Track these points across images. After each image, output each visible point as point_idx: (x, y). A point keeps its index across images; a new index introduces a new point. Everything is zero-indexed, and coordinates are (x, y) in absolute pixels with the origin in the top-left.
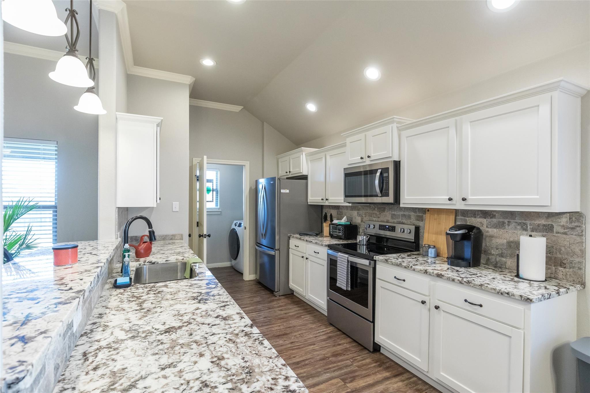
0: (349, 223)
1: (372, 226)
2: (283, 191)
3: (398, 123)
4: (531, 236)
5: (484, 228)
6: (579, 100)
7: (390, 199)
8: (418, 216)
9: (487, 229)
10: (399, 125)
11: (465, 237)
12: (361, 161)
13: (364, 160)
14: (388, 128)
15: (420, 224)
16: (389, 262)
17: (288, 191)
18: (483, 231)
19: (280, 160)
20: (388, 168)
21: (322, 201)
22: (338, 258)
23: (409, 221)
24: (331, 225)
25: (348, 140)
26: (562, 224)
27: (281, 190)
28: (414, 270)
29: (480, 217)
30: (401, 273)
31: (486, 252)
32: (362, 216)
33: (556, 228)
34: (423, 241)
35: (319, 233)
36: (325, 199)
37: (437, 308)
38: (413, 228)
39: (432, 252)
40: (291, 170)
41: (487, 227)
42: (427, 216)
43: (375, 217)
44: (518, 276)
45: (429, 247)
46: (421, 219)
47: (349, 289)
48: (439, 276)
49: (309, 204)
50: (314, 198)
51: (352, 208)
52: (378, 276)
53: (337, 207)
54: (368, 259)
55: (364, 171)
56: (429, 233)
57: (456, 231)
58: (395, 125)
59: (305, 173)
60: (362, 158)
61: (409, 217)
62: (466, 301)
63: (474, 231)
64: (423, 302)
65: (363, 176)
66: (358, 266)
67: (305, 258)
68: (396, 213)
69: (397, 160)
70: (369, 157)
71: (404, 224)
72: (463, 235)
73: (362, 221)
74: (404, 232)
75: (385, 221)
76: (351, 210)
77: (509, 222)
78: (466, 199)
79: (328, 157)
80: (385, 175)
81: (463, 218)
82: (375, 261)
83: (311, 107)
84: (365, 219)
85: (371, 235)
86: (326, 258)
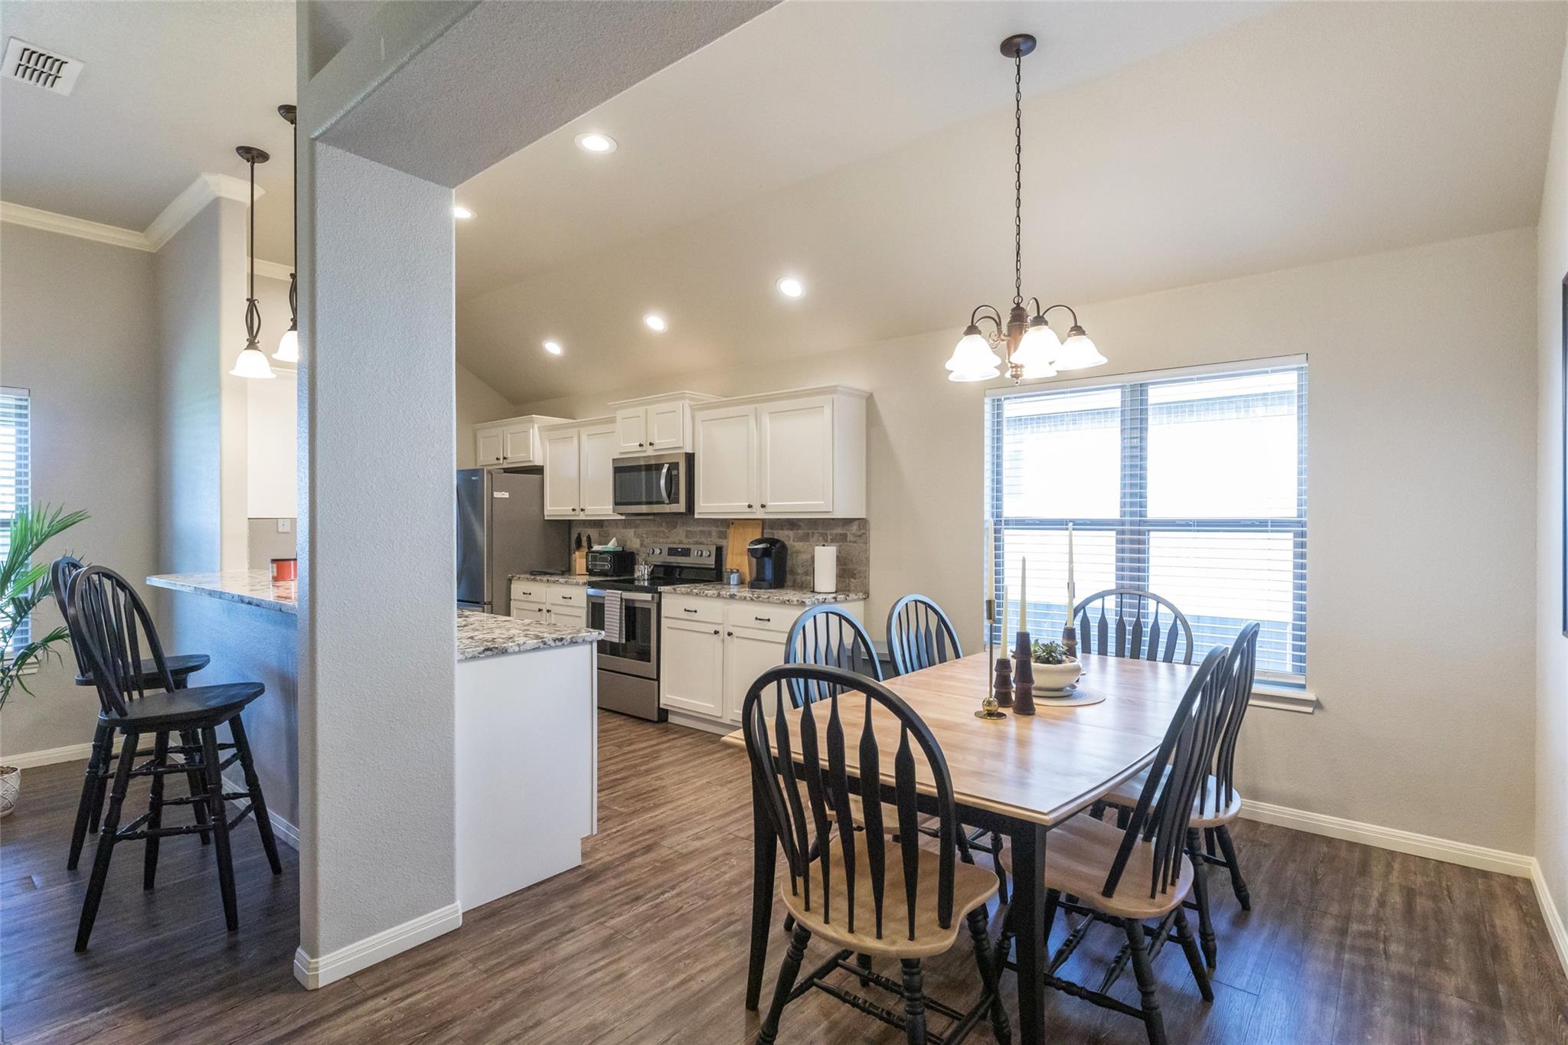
0: (620, 549)
1: (657, 551)
2: (497, 495)
3: (691, 399)
4: (824, 545)
5: (789, 543)
6: (864, 402)
7: (681, 507)
8: (721, 532)
9: (794, 543)
10: (692, 403)
11: (766, 552)
12: (640, 449)
13: (644, 448)
14: (678, 405)
15: (723, 542)
16: (678, 592)
17: (506, 495)
18: (788, 546)
19: (480, 435)
20: (678, 463)
21: (573, 513)
22: (606, 598)
23: (709, 540)
24: (590, 554)
25: (620, 414)
26: (854, 531)
27: (495, 493)
28: (706, 595)
29: (788, 529)
30: (692, 603)
31: (793, 573)
32: (642, 537)
33: (850, 537)
34: (726, 566)
35: (567, 570)
36: (578, 510)
37: (730, 634)
38: (713, 549)
39: (734, 579)
40: (509, 456)
41: (794, 541)
42: (731, 531)
43: (662, 538)
44: (813, 591)
45: (732, 572)
46: (723, 535)
47: (624, 641)
48: (732, 597)
49: (546, 518)
50: (556, 508)
51: (626, 524)
52: (663, 613)
53: (598, 524)
54: (650, 593)
55: (646, 465)
56: (733, 554)
57: (756, 545)
58: (687, 403)
59: (538, 461)
60: (641, 445)
61: (710, 534)
62: (756, 619)
63: (778, 545)
64: (716, 632)
65: (643, 473)
66: (637, 605)
67: (545, 611)
68: (691, 529)
69: (691, 452)
70: (651, 444)
71: (702, 544)
72: (764, 549)
73: (642, 545)
74: (701, 555)
75: (677, 542)
76: (623, 528)
77: (813, 533)
78: (765, 506)
79: (584, 437)
80: (674, 472)
81: (770, 531)
82: (660, 593)
83: (553, 348)
84: (647, 541)
85: (655, 566)
86: (584, 603)
